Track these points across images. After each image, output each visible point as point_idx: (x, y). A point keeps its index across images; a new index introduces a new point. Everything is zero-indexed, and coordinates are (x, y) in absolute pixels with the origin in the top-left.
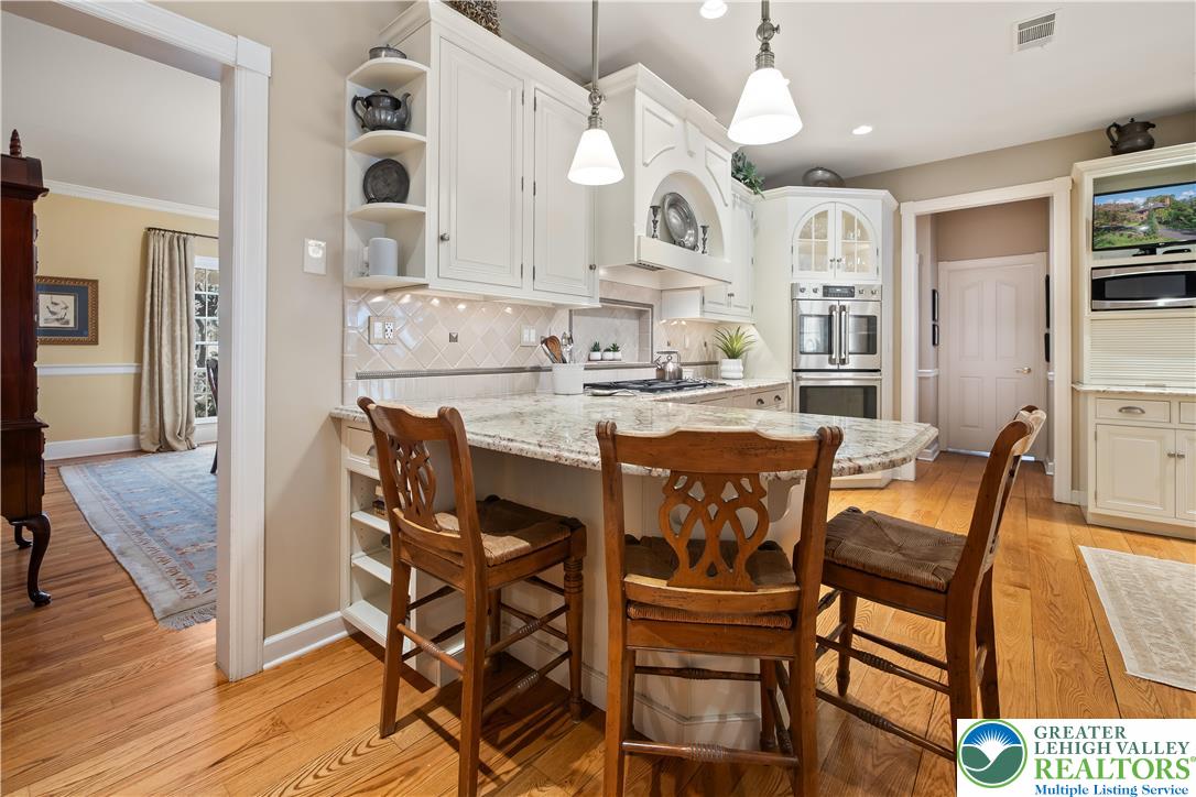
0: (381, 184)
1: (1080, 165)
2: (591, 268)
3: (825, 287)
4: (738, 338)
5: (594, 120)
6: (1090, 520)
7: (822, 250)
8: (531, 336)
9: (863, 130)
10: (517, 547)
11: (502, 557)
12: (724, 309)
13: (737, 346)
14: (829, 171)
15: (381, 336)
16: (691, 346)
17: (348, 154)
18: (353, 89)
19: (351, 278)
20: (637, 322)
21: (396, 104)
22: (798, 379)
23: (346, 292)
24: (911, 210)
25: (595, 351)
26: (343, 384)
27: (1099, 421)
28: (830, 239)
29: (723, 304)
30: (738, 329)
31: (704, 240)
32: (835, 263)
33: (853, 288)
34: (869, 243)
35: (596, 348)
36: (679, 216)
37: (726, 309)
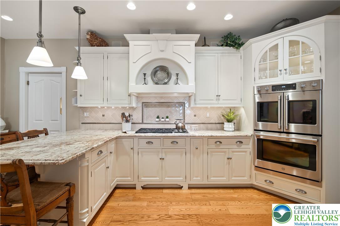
2: (129, 96)
3: (273, 86)
7: (274, 66)
12: (213, 102)
15: (86, 115)
26: (79, 125)
28: (280, 59)
29: (213, 100)
30: (230, 110)
31: (177, 79)
32: (283, 72)
33: (295, 84)
34: (313, 54)
35: (158, 117)
36: (164, 73)
37: (215, 102)
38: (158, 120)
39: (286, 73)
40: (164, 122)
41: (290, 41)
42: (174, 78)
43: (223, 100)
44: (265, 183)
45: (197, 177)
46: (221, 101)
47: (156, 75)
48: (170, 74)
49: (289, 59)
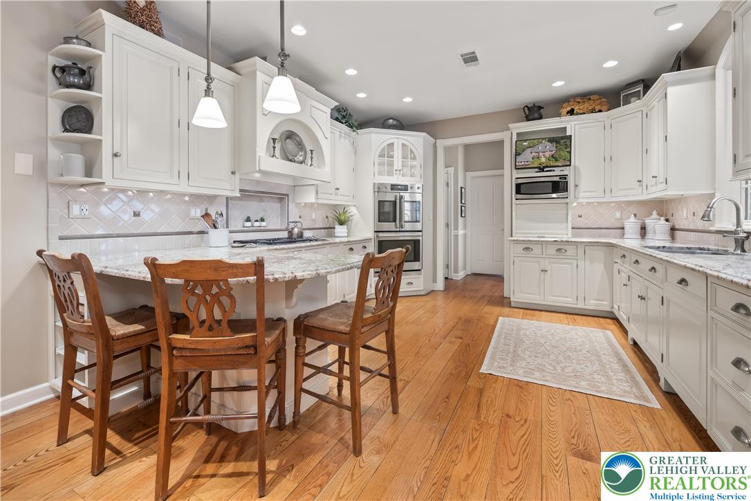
0: (74, 121)
1: (511, 126)
2: (232, 173)
3: (392, 185)
4: (345, 212)
5: (208, 92)
6: (513, 305)
7: (391, 164)
8: (197, 212)
9: (408, 100)
10: (136, 329)
11: (123, 335)
12: (333, 197)
13: (342, 218)
14: (397, 120)
15: (78, 213)
16: (317, 218)
17: (50, 100)
18: (52, 61)
19: (52, 177)
20: (279, 205)
21: (82, 73)
22: (377, 236)
23: (49, 185)
24: (441, 143)
25: (247, 221)
26: (48, 243)
27: (515, 255)
28: (395, 159)
29: (332, 194)
31: (312, 158)
32: (398, 172)
33: (408, 186)
36: (295, 144)
38: (248, 224)
39: (400, 174)
40: (260, 228)
46: (339, 197)
47: (285, 144)
48: (304, 149)
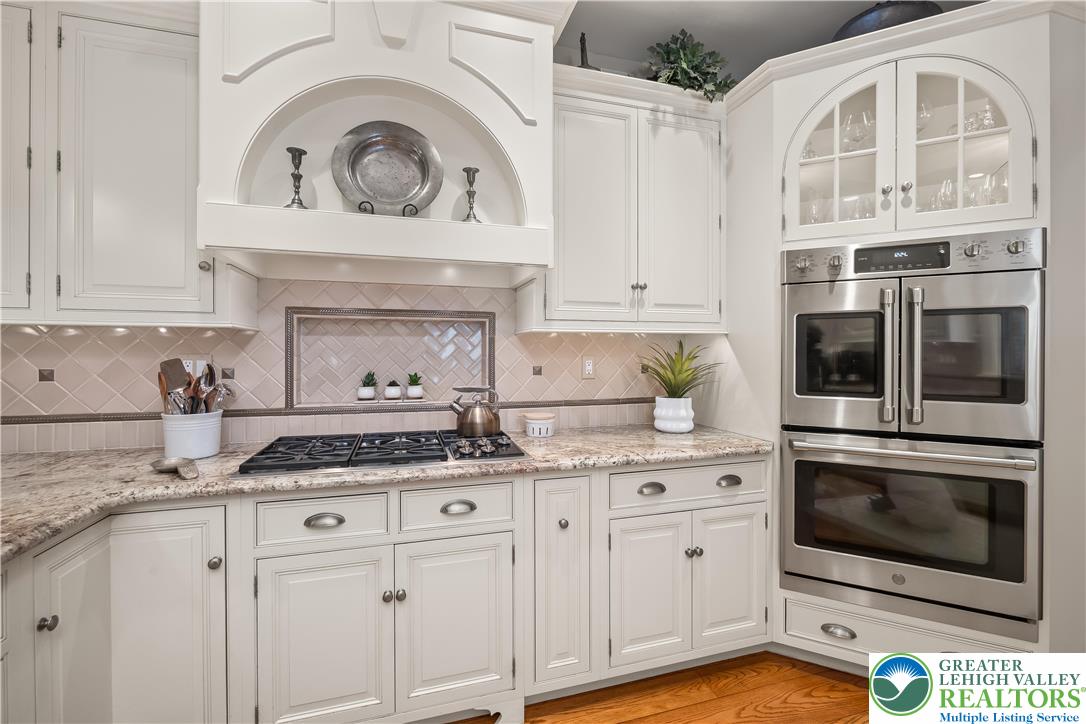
2: (201, 267)
22: (793, 445)
25: (365, 385)
28: (883, 144)
29: (618, 304)
30: (681, 345)
31: (471, 194)
32: (897, 196)
33: (946, 245)
34: (1008, 132)
35: (369, 381)
36: (403, 162)
37: (624, 312)
38: (367, 392)
39: (906, 203)
40: (400, 403)
41: (923, 79)
42: (452, 190)
43: (657, 305)
44: (823, 637)
45: (562, 655)
46: (649, 311)
47: (358, 168)
48: (432, 169)
49: (918, 146)
